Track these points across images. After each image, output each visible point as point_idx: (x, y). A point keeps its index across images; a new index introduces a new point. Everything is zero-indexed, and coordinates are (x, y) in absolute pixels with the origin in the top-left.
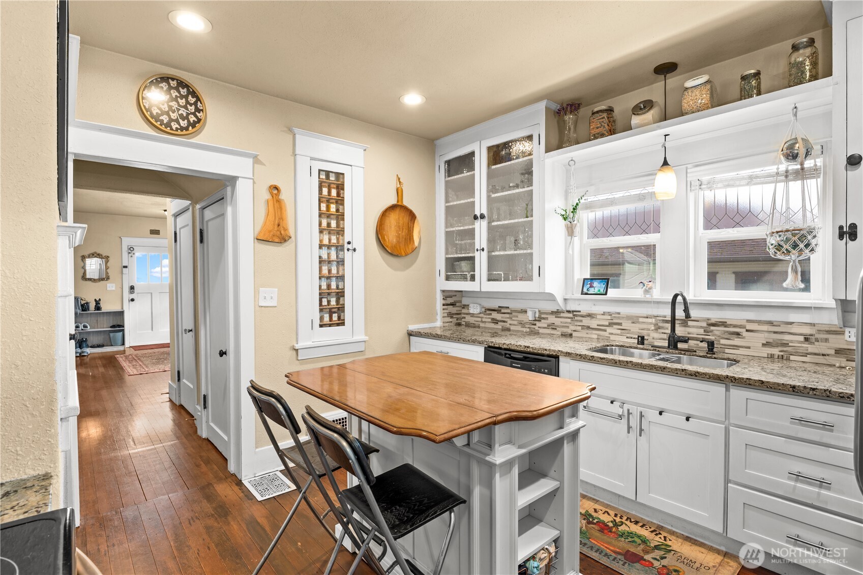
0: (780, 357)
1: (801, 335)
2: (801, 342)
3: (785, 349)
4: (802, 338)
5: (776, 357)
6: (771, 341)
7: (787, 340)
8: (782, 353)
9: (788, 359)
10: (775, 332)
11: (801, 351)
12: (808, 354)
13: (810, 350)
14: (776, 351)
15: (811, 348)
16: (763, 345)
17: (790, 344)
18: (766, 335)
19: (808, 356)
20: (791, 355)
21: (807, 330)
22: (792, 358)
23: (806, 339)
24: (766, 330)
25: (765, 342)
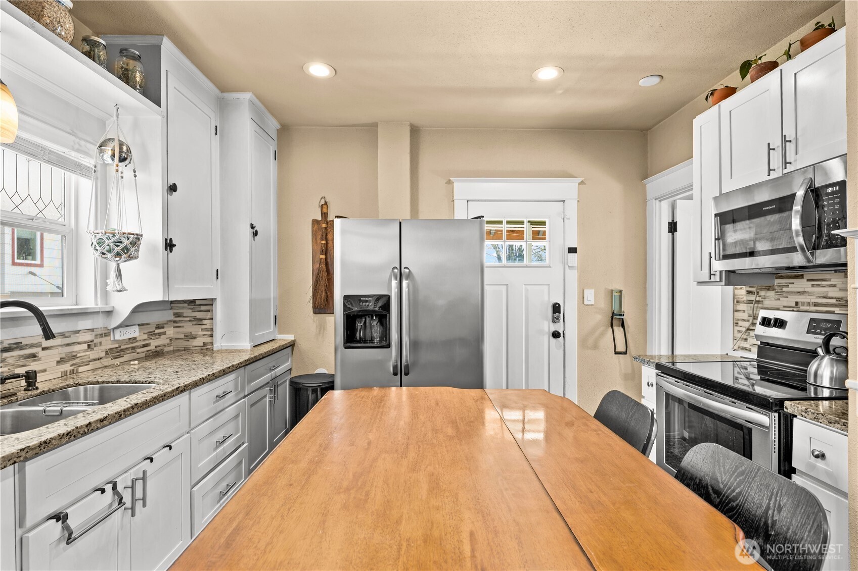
0: (72, 372)
1: (85, 342)
2: (85, 351)
3: (74, 362)
4: (85, 346)
5: (68, 373)
6: (63, 356)
7: (76, 352)
8: (72, 368)
9: (77, 372)
10: (67, 345)
11: (86, 360)
12: (90, 362)
13: (92, 357)
14: (67, 367)
15: (92, 355)
16: (58, 362)
17: (79, 355)
18: (60, 349)
19: (90, 363)
20: (79, 366)
21: (88, 337)
22: (81, 369)
23: (89, 346)
24: (59, 344)
25: (59, 359)
